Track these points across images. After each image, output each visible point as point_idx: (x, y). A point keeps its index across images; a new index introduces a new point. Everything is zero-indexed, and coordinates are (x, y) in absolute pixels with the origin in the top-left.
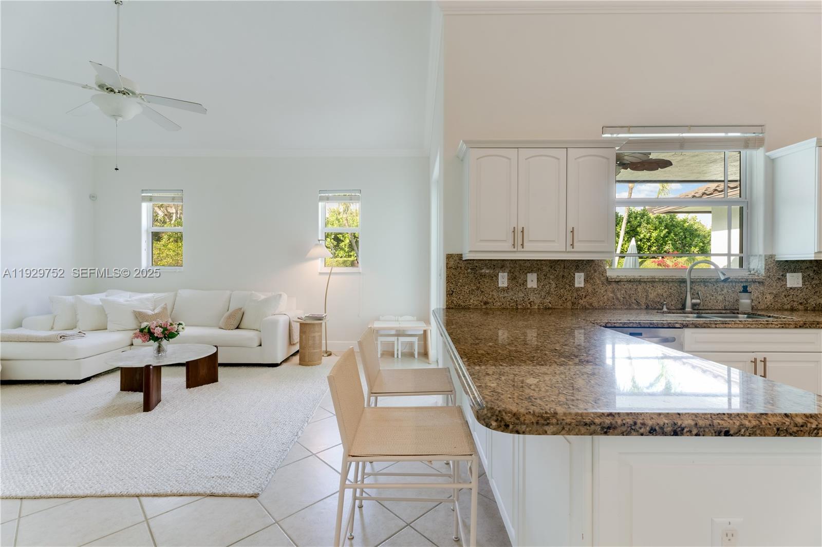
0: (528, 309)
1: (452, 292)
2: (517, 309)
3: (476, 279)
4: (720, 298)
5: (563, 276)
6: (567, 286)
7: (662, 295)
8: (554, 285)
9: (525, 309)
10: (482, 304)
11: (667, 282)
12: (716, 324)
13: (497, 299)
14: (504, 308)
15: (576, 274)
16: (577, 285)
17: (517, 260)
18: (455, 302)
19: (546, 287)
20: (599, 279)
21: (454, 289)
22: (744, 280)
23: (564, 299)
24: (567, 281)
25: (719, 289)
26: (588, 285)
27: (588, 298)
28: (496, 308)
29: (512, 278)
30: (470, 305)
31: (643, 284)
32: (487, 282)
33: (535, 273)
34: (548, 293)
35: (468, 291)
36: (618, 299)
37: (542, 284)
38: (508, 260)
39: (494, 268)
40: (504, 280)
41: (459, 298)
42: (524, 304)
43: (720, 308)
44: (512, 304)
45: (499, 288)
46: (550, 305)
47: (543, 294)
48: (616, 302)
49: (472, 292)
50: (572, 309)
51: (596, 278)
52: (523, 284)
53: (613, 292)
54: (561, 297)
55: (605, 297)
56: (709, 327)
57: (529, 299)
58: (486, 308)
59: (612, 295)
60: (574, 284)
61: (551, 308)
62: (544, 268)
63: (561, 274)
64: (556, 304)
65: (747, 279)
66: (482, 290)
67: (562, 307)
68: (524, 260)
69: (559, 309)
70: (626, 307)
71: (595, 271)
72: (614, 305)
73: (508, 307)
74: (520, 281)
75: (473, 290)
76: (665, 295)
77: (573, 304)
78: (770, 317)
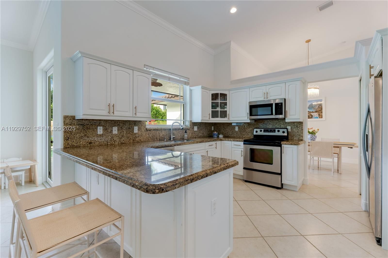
0: (113, 144)
1: (68, 138)
2: (108, 145)
3: (84, 130)
4: (180, 135)
5: (129, 128)
6: (131, 132)
7: (164, 135)
8: (125, 132)
9: (111, 144)
10: (88, 144)
11: (166, 130)
12: (183, 144)
13: (97, 140)
14: (101, 145)
15: (134, 127)
16: (135, 132)
17: (108, 120)
18: (70, 144)
19: (122, 133)
20: (144, 129)
21: (69, 136)
22: (185, 129)
23: (130, 139)
24: (131, 130)
25: (179, 132)
26: (140, 132)
27: (139, 137)
28: (96, 146)
29: (105, 129)
30: (81, 145)
31: (158, 131)
32: (91, 132)
33: (117, 126)
34: (123, 136)
35: (79, 137)
36: (150, 137)
37: (120, 132)
38: (102, 120)
39: (95, 124)
40: (100, 130)
41: (73, 141)
42: (111, 142)
43: (179, 138)
44: (105, 143)
45: (98, 134)
46: (124, 142)
47: (120, 137)
48: (150, 139)
49: (81, 137)
50: (133, 143)
51: (142, 129)
52: (111, 132)
53: (148, 134)
54: (128, 138)
55: (146, 136)
56: (181, 145)
57: (114, 140)
58: (91, 146)
59: (148, 136)
60: (134, 131)
61: (124, 143)
62: (121, 124)
63: (128, 127)
64: (126, 141)
65: (186, 128)
66: (88, 136)
67: (129, 142)
68: (111, 120)
69: (127, 143)
70: (153, 140)
71: (142, 126)
72: (149, 140)
73: (103, 144)
74: (109, 131)
75: (82, 136)
76: (165, 135)
77: (133, 140)
78: (192, 140)
